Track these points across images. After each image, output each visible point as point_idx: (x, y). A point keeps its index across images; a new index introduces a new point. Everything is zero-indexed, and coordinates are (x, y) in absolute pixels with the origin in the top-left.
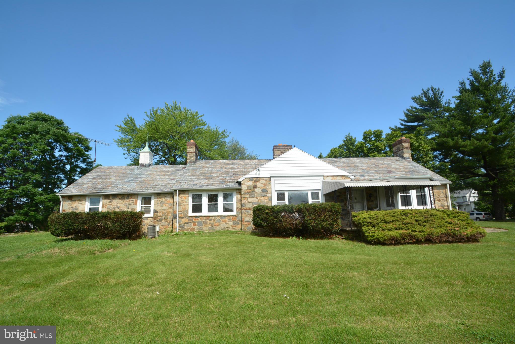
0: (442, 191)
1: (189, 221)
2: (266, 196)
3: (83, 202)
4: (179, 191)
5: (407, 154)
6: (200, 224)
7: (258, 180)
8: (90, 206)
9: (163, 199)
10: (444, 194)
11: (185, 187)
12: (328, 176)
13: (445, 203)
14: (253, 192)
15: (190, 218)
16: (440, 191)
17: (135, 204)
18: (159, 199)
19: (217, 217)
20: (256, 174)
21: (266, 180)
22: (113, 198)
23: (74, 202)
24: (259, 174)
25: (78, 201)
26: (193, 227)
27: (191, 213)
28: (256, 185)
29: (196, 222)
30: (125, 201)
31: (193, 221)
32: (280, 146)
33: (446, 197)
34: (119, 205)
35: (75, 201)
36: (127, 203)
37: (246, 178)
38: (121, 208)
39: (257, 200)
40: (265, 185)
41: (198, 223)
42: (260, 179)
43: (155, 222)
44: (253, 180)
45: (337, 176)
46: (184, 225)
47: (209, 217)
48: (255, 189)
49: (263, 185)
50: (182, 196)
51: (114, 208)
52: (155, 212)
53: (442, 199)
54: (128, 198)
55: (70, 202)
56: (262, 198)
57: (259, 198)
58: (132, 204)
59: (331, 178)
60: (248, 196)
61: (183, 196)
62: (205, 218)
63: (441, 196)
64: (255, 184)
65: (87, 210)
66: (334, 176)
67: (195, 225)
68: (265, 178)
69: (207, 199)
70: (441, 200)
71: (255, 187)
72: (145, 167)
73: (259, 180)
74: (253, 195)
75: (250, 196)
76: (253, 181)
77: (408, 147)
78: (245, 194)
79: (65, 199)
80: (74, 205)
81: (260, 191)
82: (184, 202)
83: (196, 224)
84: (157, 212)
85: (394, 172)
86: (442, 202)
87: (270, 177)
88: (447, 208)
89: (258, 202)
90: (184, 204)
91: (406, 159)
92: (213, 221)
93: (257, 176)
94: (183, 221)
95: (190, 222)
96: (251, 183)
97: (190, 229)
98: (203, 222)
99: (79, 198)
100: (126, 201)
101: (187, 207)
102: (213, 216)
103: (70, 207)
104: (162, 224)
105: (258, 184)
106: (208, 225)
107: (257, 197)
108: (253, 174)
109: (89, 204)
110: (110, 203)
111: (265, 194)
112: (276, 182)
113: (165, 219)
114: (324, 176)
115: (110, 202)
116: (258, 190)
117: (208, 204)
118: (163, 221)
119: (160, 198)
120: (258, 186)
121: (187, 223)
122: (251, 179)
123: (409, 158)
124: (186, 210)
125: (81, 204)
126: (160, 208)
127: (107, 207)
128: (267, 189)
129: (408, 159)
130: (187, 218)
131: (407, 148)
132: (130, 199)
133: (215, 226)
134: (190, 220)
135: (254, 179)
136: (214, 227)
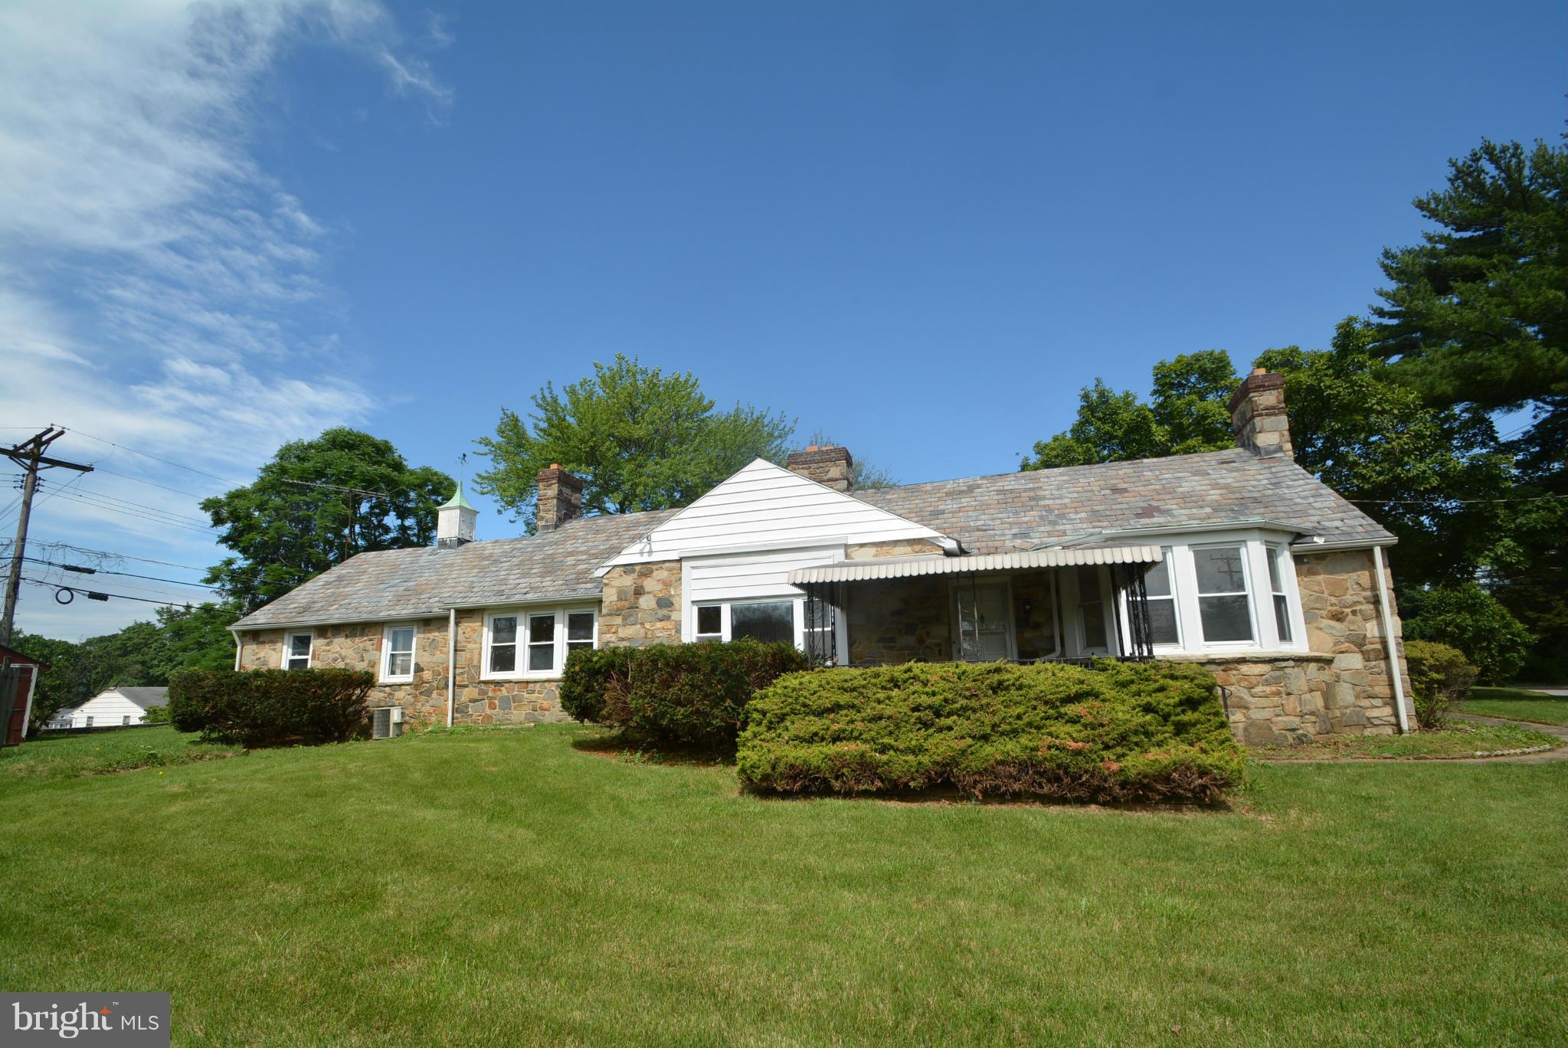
0: (1354, 575)
1: (479, 694)
2: (668, 618)
3: (279, 645)
4: (458, 611)
5: (1273, 432)
6: (506, 703)
7: (646, 569)
8: (294, 654)
9: (437, 634)
10: (1364, 589)
11: (472, 601)
12: (862, 545)
13: (1371, 629)
14: (632, 608)
15: (483, 686)
16: (1345, 576)
17: (376, 650)
18: (428, 635)
19: (546, 684)
20: (641, 553)
21: (670, 570)
22: (335, 635)
23: (261, 646)
24: (650, 552)
25: (269, 643)
26: (488, 711)
27: (487, 674)
28: (642, 587)
29: (495, 698)
30: (357, 640)
31: (490, 694)
32: (807, 454)
33: (1376, 601)
34: (344, 652)
35: (264, 643)
36: (361, 645)
37: (615, 567)
38: (348, 661)
39: (643, 631)
40: (667, 584)
41: (502, 699)
42: (654, 567)
43: (415, 696)
44: (634, 571)
45: (896, 543)
46: (467, 707)
47: (528, 682)
48: (638, 599)
49: (661, 586)
50: (466, 624)
51: (335, 660)
52: (419, 669)
53: (1354, 613)
54: (362, 635)
55: (254, 647)
56: (659, 625)
57: (648, 626)
58: (371, 648)
59: (872, 550)
60: (619, 620)
61: (467, 626)
62: (517, 685)
63: (1349, 598)
64: (639, 582)
65: (285, 666)
66: (884, 542)
67: (492, 706)
68: (667, 565)
69: (528, 633)
70: (1350, 617)
71: (639, 592)
72: (450, 547)
73: (651, 572)
74: (632, 619)
75: (624, 620)
76: (635, 575)
77: (1273, 408)
78: (610, 615)
79: (247, 639)
80: (262, 655)
81: (653, 604)
82: (469, 642)
83: (494, 704)
84: (422, 670)
85: (1168, 512)
86: (1352, 623)
87: (680, 560)
88: (1379, 646)
89: (646, 637)
90: (470, 646)
91: (1268, 453)
92: (536, 695)
93: (646, 559)
94: (466, 694)
95: (481, 697)
96: (628, 581)
97: (480, 718)
98: (513, 696)
99: (272, 637)
100: (361, 642)
101: (476, 657)
102: (536, 682)
103: (254, 658)
104: (431, 702)
105: (649, 584)
106: (525, 707)
107: (642, 624)
108: (632, 555)
109: (290, 651)
110: (328, 648)
111: (665, 612)
112: (696, 574)
113: (438, 688)
114: (846, 546)
115: (328, 644)
116: (646, 602)
117: (532, 647)
118: (434, 695)
119: (430, 631)
120: (646, 589)
121: (474, 701)
122: (628, 568)
123: (1280, 449)
124: (475, 663)
125: (274, 649)
126: (429, 660)
127: (321, 657)
128: (671, 596)
129: (1276, 451)
130: (475, 687)
131: (1271, 411)
132: (367, 635)
133: (542, 709)
134: (483, 693)
135: (637, 568)
136: (539, 711)
